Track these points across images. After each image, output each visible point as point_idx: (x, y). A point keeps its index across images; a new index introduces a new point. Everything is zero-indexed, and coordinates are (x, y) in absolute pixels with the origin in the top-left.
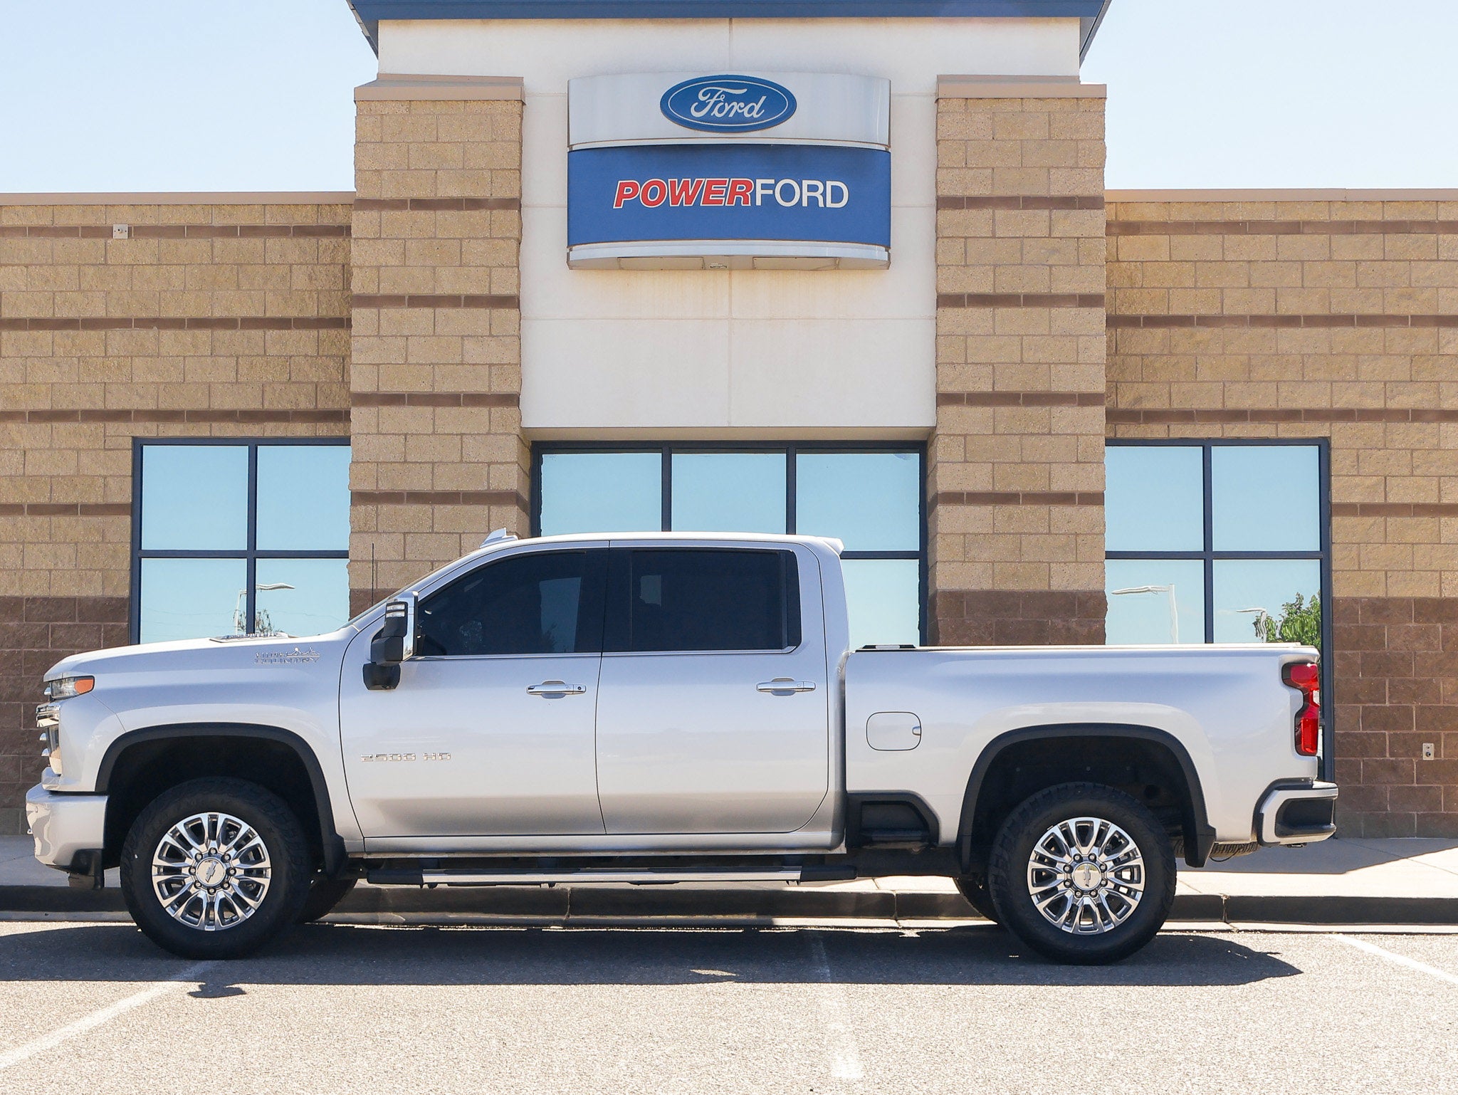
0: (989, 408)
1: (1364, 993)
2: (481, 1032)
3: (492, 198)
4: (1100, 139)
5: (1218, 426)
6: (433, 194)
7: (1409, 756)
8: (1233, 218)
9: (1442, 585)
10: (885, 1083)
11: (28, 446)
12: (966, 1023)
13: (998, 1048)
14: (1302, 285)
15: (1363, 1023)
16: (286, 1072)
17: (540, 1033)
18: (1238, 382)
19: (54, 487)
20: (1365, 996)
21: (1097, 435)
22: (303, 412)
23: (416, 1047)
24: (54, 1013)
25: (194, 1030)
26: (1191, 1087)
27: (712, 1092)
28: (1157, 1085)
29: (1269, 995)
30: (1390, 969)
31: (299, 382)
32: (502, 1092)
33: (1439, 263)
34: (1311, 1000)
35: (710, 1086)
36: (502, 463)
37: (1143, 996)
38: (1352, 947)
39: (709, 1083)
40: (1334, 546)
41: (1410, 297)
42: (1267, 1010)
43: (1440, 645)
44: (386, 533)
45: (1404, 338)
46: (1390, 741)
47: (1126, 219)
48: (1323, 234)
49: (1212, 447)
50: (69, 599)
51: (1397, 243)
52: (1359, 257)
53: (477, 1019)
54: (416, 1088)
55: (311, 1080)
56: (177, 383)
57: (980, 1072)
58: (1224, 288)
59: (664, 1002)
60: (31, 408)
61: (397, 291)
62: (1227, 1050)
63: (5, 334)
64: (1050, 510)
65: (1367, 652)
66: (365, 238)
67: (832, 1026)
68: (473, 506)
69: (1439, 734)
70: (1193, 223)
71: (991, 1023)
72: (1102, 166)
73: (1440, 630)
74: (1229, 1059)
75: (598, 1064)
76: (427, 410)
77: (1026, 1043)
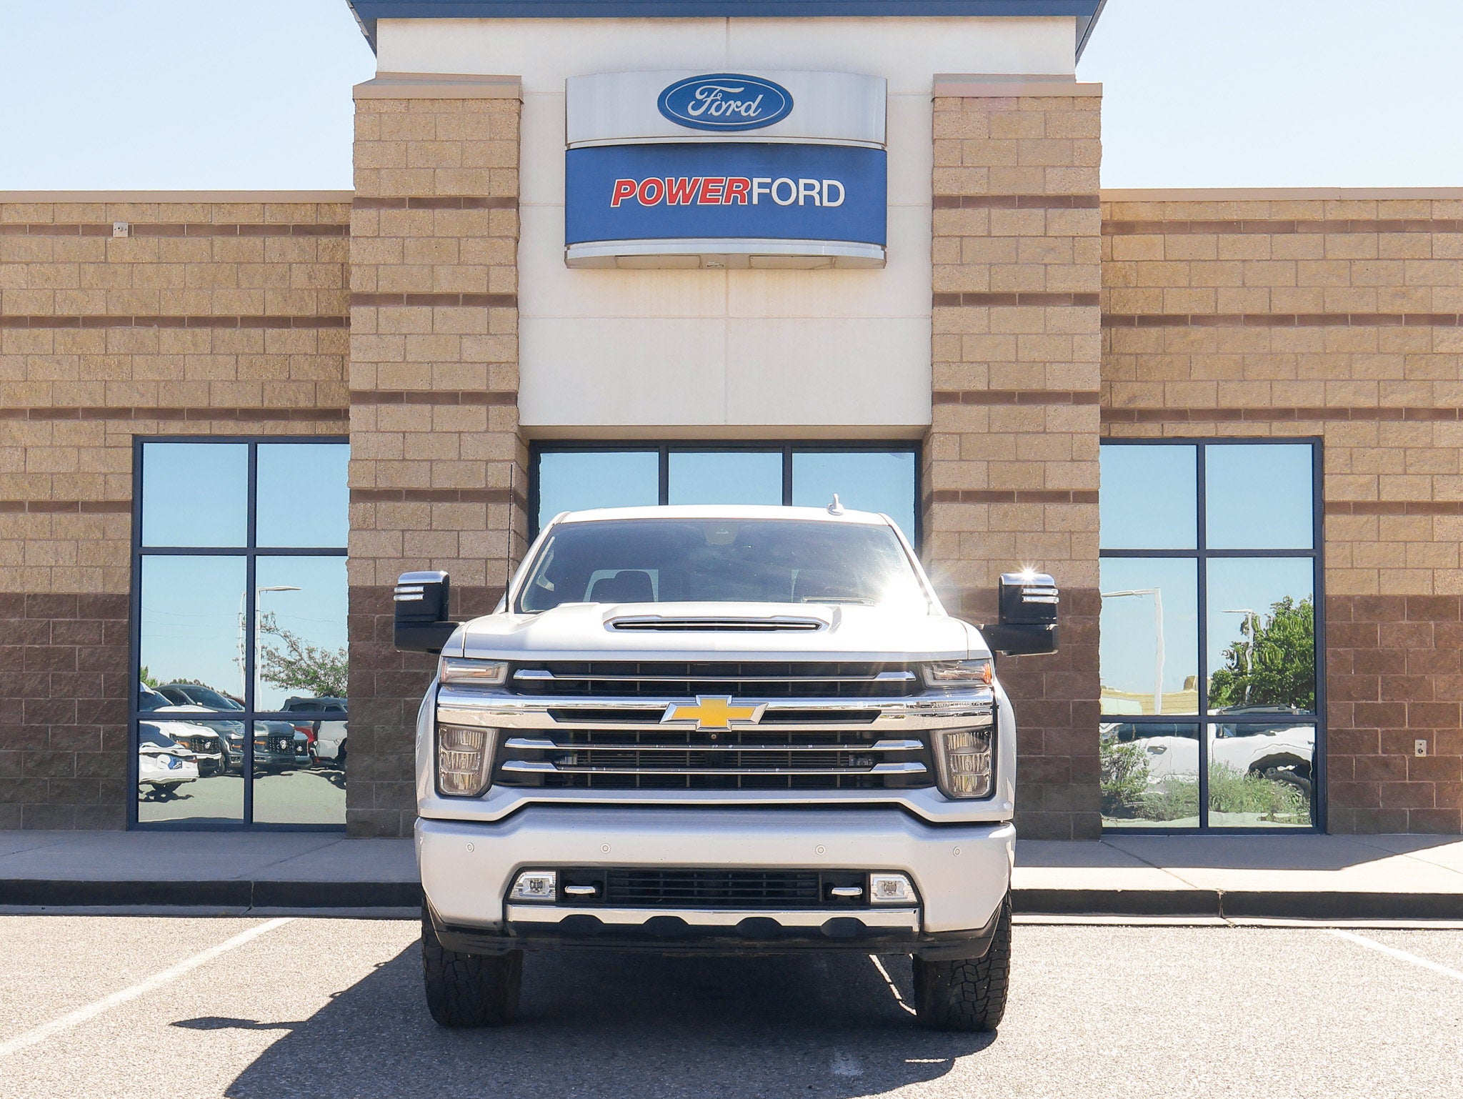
0: (984, 407)
1: (1366, 989)
3: (490, 197)
4: (1096, 138)
5: (1212, 425)
6: (431, 193)
7: (1401, 753)
8: (1228, 217)
9: (1435, 582)
11: (29, 443)
14: (1297, 285)
15: (1369, 1019)
18: (1232, 381)
19: (55, 484)
20: (1368, 991)
21: (1091, 433)
22: (302, 410)
24: (42, 1007)
29: (1271, 991)
30: (1391, 965)
31: (299, 381)
33: (1433, 261)
34: (1314, 996)
36: (499, 461)
40: (1327, 544)
41: (1404, 295)
43: (1433, 642)
44: (385, 530)
45: (1398, 336)
46: (1382, 738)
47: (1121, 218)
48: (1317, 233)
49: (1206, 446)
50: (69, 596)
51: (1391, 240)
52: (1354, 256)
56: (177, 381)
58: (1218, 288)
60: (32, 405)
61: (396, 289)
62: (1232, 1046)
63: (6, 331)
64: (1045, 508)
65: (1360, 649)
66: (363, 237)
68: (470, 504)
69: (1431, 731)
70: (1187, 222)
72: (1098, 165)
73: (1433, 627)
76: (426, 408)
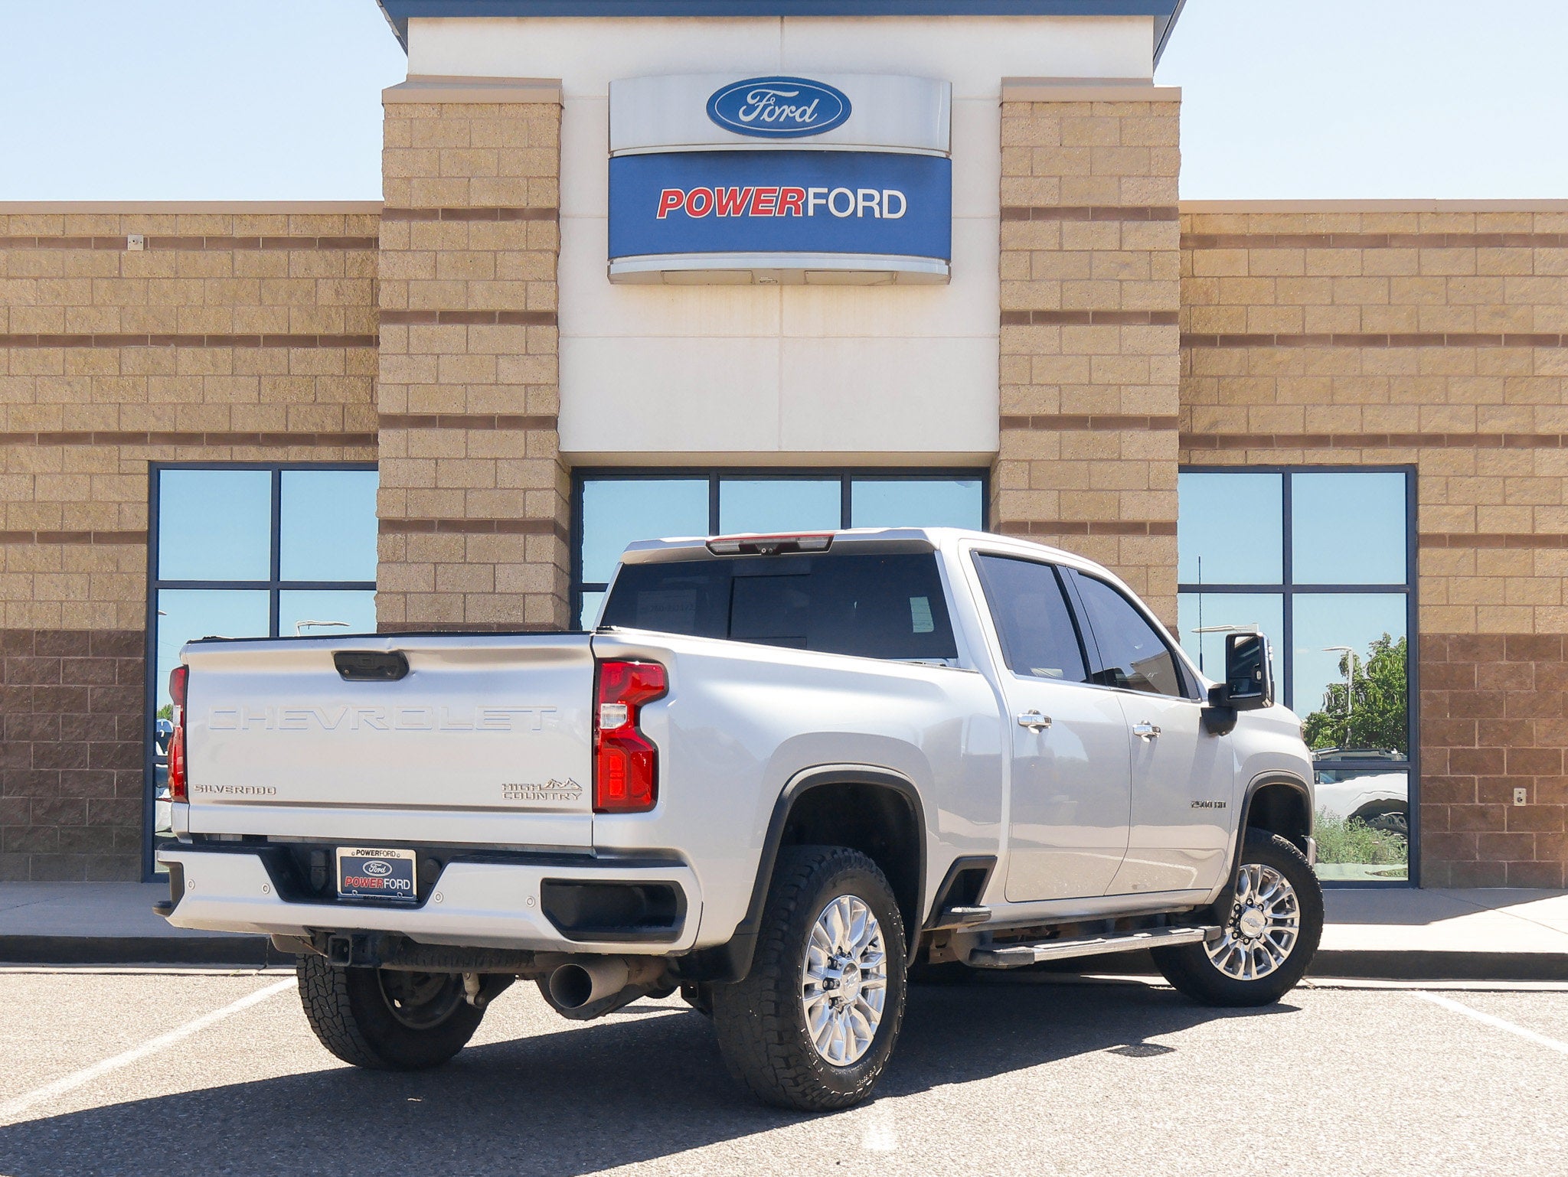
0: (1055, 432)
1: (1446, 1056)
3: (528, 208)
4: (1174, 145)
5: (1299, 452)
6: (465, 204)
7: (1499, 801)
8: (1316, 230)
9: (1536, 620)
10: (920, 1156)
11: (38, 470)
12: (1014, 1089)
13: (1047, 1116)
15: (1445, 1089)
19: (66, 513)
20: (1448, 1059)
21: (1170, 461)
22: (330, 435)
29: (1344, 1058)
31: (324, 403)
33: (1534, 278)
34: (1389, 1064)
35: (728, 1158)
36: (538, 490)
37: (1208, 1058)
38: (1436, 1005)
40: (1421, 579)
41: (1502, 314)
44: (416, 563)
45: (1497, 358)
47: (1202, 231)
48: (1411, 247)
50: (81, 632)
51: (1490, 256)
52: (1450, 272)
56: (196, 403)
57: (1025, 1144)
58: (1305, 305)
60: (41, 430)
61: (428, 307)
62: (1296, 1119)
63: (13, 351)
64: (1119, 541)
68: (508, 535)
69: (1532, 778)
70: (1273, 236)
71: (1041, 1089)
72: (1176, 174)
73: (1534, 668)
74: (1298, 1130)
76: (460, 433)
77: (1077, 1111)
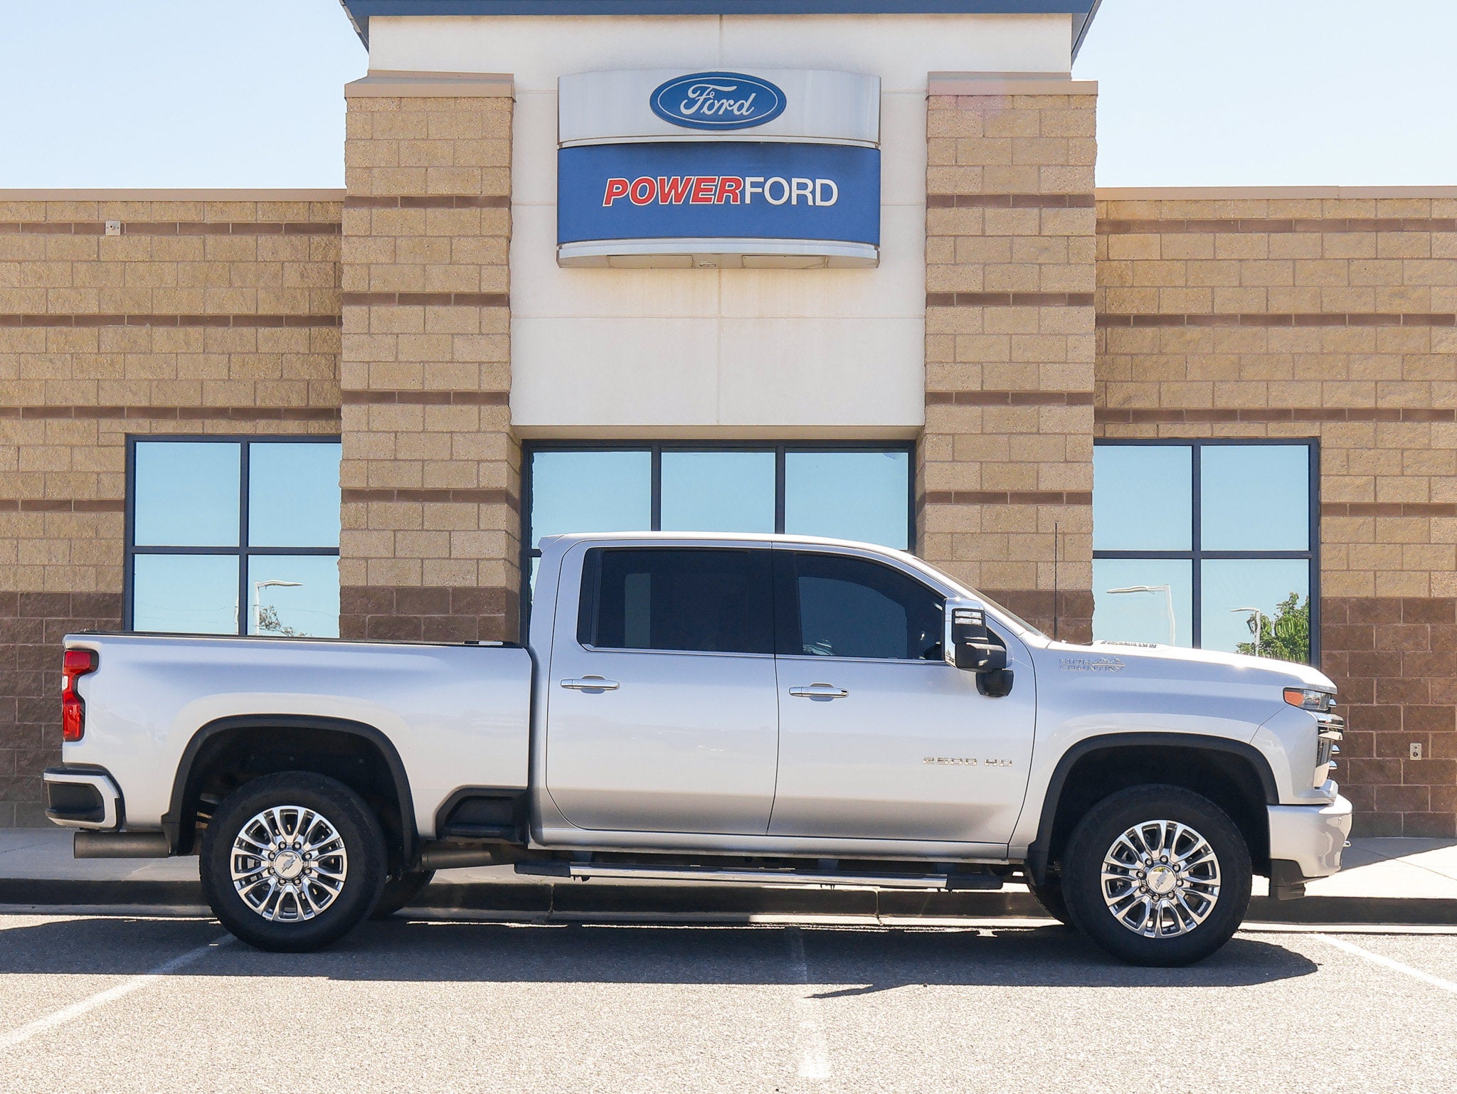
0: (977, 408)
1: (1342, 994)
2: (452, 1028)
3: (482, 196)
4: (1091, 136)
5: (1208, 426)
6: (423, 192)
7: (1397, 756)
8: (1225, 216)
9: (1432, 585)
10: (852, 1084)
11: (22, 442)
12: (938, 1023)
13: (968, 1048)
14: (1294, 284)
15: (1339, 1025)
16: (252, 1068)
17: (511, 1030)
18: (1228, 381)
21: (1085, 434)
22: (295, 409)
23: (385, 1044)
24: (28, 1006)
25: (166, 1025)
26: (1160, 1089)
27: (677, 1092)
28: (1126, 1087)
30: (1370, 970)
32: (467, 1090)
33: (1432, 261)
34: (1288, 1001)
35: (676, 1085)
38: (1333, 947)
39: (675, 1082)
40: (1322, 546)
42: (1242, 1011)
43: (1429, 645)
45: (1396, 337)
46: (1377, 741)
47: (1116, 217)
48: (1315, 232)
49: (1202, 447)
50: (63, 595)
51: (1390, 240)
52: (1352, 255)
53: (449, 1015)
54: (381, 1085)
55: (277, 1076)
57: (949, 1073)
59: (639, 1000)
60: (25, 404)
61: (388, 289)
62: (1200, 1051)
64: (1038, 510)
65: (1356, 652)
66: (355, 236)
67: (803, 1025)
68: (462, 504)
69: (1427, 734)
70: (1184, 221)
71: (963, 1023)
72: (1093, 164)
74: (1201, 1061)
75: (566, 1063)
76: (417, 408)
77: (997, 1044)
